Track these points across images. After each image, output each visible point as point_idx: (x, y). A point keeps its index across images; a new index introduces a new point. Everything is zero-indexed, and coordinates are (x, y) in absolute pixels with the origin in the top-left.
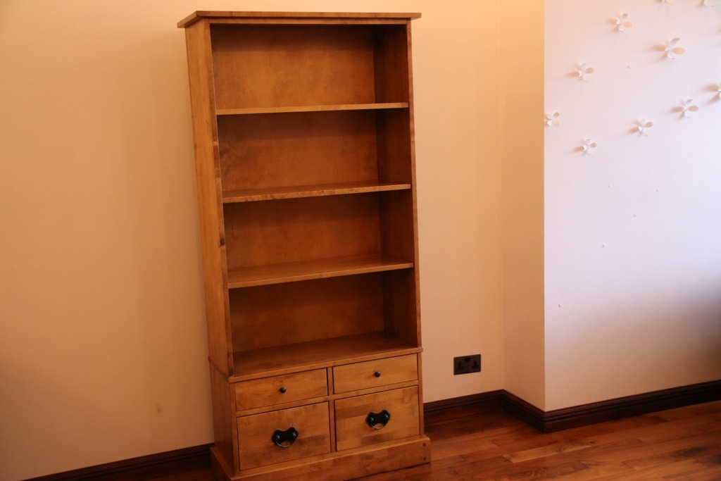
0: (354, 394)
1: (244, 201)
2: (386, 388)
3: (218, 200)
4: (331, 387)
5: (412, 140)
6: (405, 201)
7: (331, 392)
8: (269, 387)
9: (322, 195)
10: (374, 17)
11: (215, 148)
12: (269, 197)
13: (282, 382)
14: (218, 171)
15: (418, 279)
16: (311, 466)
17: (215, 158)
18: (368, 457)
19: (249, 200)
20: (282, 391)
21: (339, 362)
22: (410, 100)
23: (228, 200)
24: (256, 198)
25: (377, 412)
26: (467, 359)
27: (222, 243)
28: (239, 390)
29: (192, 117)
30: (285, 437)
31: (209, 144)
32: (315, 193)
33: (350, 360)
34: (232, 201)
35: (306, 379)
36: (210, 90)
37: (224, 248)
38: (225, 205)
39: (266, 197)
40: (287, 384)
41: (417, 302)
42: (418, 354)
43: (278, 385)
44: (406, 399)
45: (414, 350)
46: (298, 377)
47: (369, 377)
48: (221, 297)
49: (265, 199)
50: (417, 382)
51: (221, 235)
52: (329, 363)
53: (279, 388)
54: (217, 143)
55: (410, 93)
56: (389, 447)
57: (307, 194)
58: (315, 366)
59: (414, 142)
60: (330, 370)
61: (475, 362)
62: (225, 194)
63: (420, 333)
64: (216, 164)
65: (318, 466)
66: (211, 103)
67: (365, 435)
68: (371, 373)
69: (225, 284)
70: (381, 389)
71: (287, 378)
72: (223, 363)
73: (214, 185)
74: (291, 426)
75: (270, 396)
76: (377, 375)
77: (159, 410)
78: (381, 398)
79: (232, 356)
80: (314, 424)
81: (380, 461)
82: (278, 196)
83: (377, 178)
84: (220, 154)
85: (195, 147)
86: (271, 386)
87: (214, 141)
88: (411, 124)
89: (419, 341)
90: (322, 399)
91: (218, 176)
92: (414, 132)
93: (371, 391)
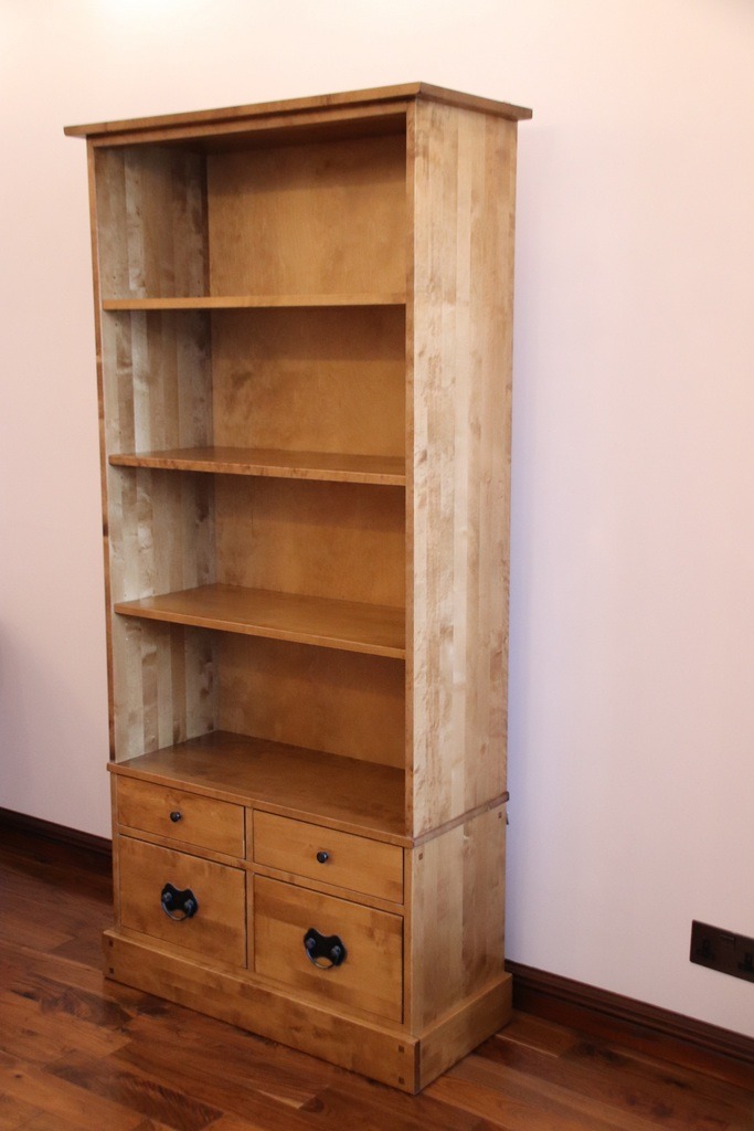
0: (286, 877)
2: (342, 893)
4: (249, 846)
5: (408, 378)
7: (249, 855)
8: (160, 803)
10: (325, 103)
13: (178, 802)
16: (208, 975)
18: (298, 1012)
20: (175, 818)
21: (260, 803)
25: (325, 934)
27: (106, 531)
30: (179, 902)
35: (212, 814)
37: (106, 539)
40: (186, 808)
42: (405, 851)
43: (173, 805)
44: (378, 934)
45: (398, 838)
46: (202, 803)
47: (311, 857)
50: (400, 909)
52: (248, 800)
53: (173, 811)
54: (100, 359)
56: (336, 1014)
58: (232, 796)
60: (248, 813)
65: (218, 979)
66: (95, 288)
67: (302, 970)
68: (314, 850)
70: (332, 890)
71: (189, 798)
74: (188, 887)
75: (159, 818)
76: (322, 858)
78: (332, 909)
80: (224, 902)
81: (319, 1034)
86: (163, 801)
90: (234, 861)
93: (315, 885)
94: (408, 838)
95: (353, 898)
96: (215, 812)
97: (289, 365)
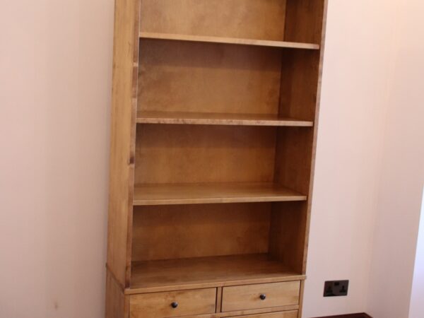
0: (239, 313)
1: (156, 122)
2: (270, 310)
3: (132, 119)
4: (218, 306)
5: (319, 80)
6: (306, 137)
7: (218, 310)
8: (162, 301)
9: (231, 124)
11: (134, 69)
12: (181, 121)
13: (174, 297)
14: (135, 92)
15: (310, 212)
17: (134, 79)
19: (162, 122)
20: (174, 306)
21: (229, 283)
22: (322, 42)
23: (141, 120)
24: (169, 121)
26: (337, 283)
27: (132, 161)
28: (133, 302)
29: (115, 38)
31: (129, 64)
32: (225, 122)
33: (239, 282)
34: (145, 122)
35: (197, 297)
36: (136, 13)
37: (133, 166)
38: (138, 125)
39: (178, 120)
40: (179, 300)
41: (306, 232)
42: (301, 281)
43: (170, 300)
45: (298, 277)
46: (190, 294)
47: (255, 299)
48: (125, 212)
49: (176, 123)
50: (297, 307)
51: (131, 153)
52: (219, 284)
53: (171, 302)
54: (137, 65)
55: (322, 36)
57: (217, 122)
58: (206, 284)
59: (321, 82)
60: (220, 290)
61: (343, 287)
62: (140, 114)
63: (306, 262)
64: (134, 85)
66: (136, 25)
68: (257, 295)
69: (130, 200)
70: (264, 310)
71: (179, 293)
72: (121, 274)
73: (130, 104)
75: (162, 309)
76: (262, 297)
77: (56, 307)
79: (129, 270)
82: (189, 121)
83: (277, 113)
84: (138, 74)
85: (114, 66)
86: (164, 300)
87: (134, 61)
88: (320, 66)
89: (303, 270)
91: (134, 97)
92: (322, 73)
93: (255, 311)
94: (303, 275)
95: (275, 310)
96: (198, 295)
97: (168, 69)
